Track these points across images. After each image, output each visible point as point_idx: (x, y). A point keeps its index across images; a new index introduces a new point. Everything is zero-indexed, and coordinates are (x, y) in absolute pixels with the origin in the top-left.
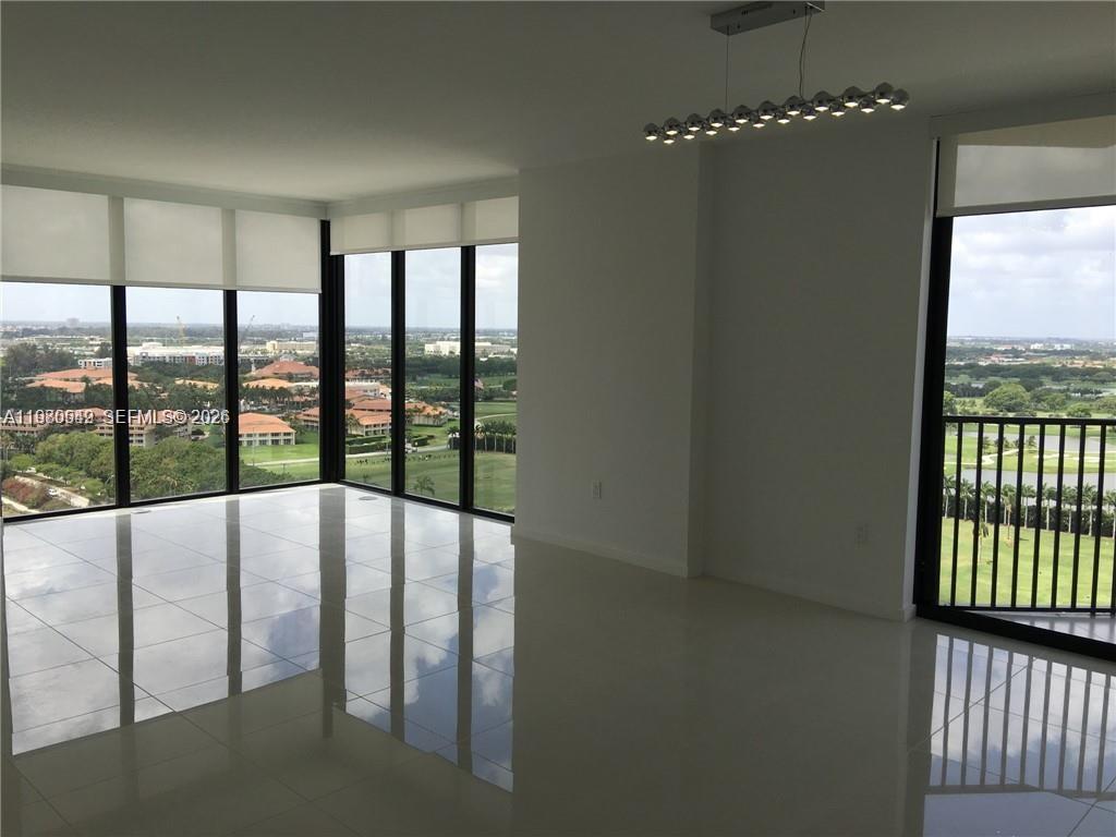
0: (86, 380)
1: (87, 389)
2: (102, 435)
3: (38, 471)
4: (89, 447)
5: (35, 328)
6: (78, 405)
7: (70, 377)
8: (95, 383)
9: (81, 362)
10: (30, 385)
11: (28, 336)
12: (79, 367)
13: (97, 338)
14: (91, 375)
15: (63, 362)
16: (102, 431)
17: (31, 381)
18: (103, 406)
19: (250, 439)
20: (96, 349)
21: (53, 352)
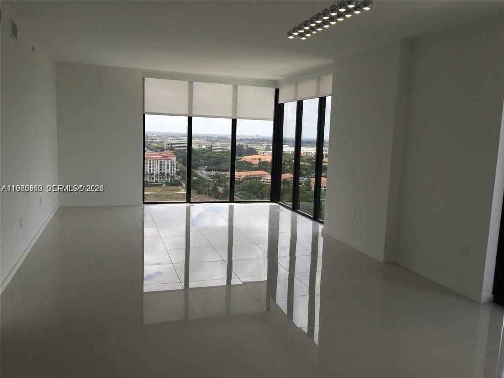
0: (260, 159)
1: (260, 163)
2: (264, 182)
3: (240, 194)
4: (258, 186)
5: (244, 138)
6: (256, 169)
7: (254, 158)
8: (263, 161)
9: (259, 152)
10: (240, 161)
11: (241, 141)
12: (258, 154)
13: (266, 143)
14: (262, 157)
15: (252, 152)
16: (264, 180)
17: (241, 159)
18: (265, 170)
19: (325, 188)
20: (265, 147)
21: (249, 148)
